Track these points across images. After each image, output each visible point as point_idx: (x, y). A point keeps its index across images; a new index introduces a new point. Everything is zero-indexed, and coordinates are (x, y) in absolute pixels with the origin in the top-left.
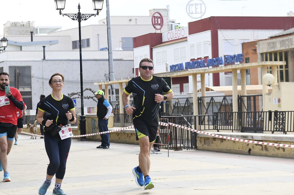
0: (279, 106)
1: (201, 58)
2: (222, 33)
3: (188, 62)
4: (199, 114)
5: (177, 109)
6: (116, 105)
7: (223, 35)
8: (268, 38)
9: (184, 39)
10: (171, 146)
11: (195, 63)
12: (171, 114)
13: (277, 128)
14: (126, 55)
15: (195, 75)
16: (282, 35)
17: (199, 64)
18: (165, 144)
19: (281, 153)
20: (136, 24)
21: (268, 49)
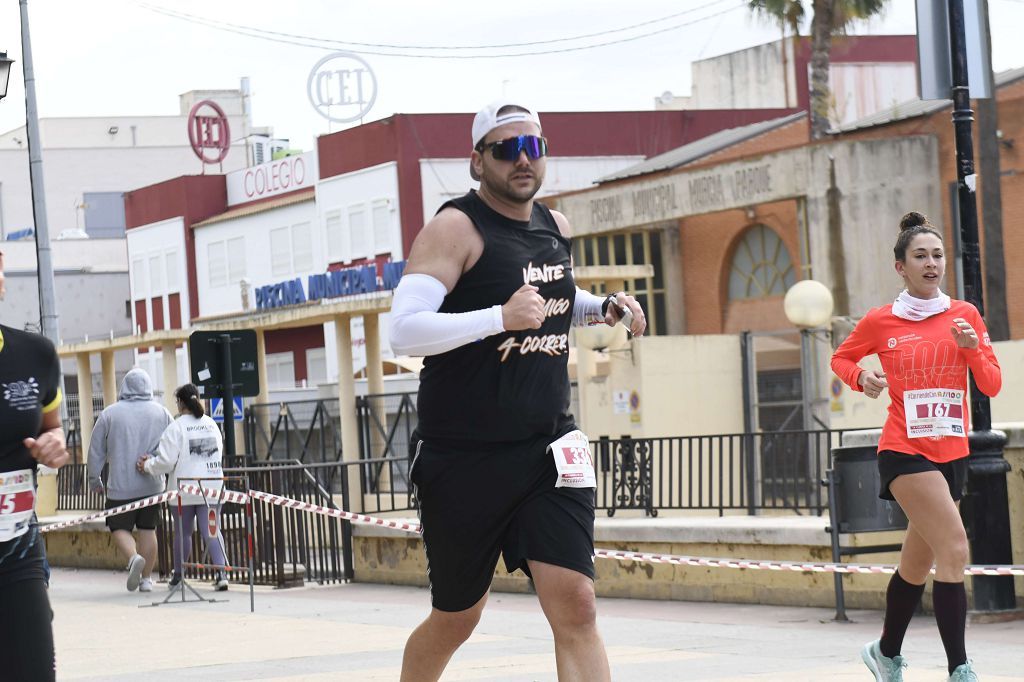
0: (635, 418)
1: (365, 259)
2: (435, 172)
3: (320, 276)
4: (362, 457)
5: (285, 442)
6: (70, 432)
7: (439, 180)
8: (590, 185)
9: (304, 196)
10: (261, 573)
11: (344, 279)
12: (263, 460)
13: (623, 498)
14: (101, 255)
15: (343, 320)
16: (638, 172)
17: (355, 282)
18: (243, 566)
19: (640, 585)
20: (134, 142)
21: (593, 223)
